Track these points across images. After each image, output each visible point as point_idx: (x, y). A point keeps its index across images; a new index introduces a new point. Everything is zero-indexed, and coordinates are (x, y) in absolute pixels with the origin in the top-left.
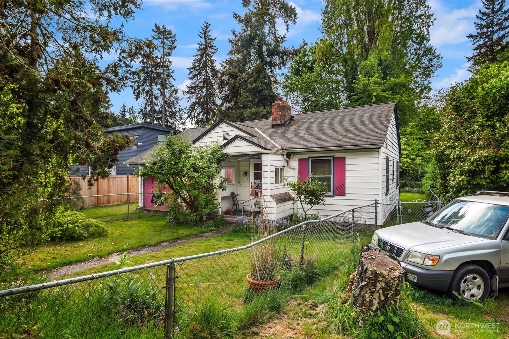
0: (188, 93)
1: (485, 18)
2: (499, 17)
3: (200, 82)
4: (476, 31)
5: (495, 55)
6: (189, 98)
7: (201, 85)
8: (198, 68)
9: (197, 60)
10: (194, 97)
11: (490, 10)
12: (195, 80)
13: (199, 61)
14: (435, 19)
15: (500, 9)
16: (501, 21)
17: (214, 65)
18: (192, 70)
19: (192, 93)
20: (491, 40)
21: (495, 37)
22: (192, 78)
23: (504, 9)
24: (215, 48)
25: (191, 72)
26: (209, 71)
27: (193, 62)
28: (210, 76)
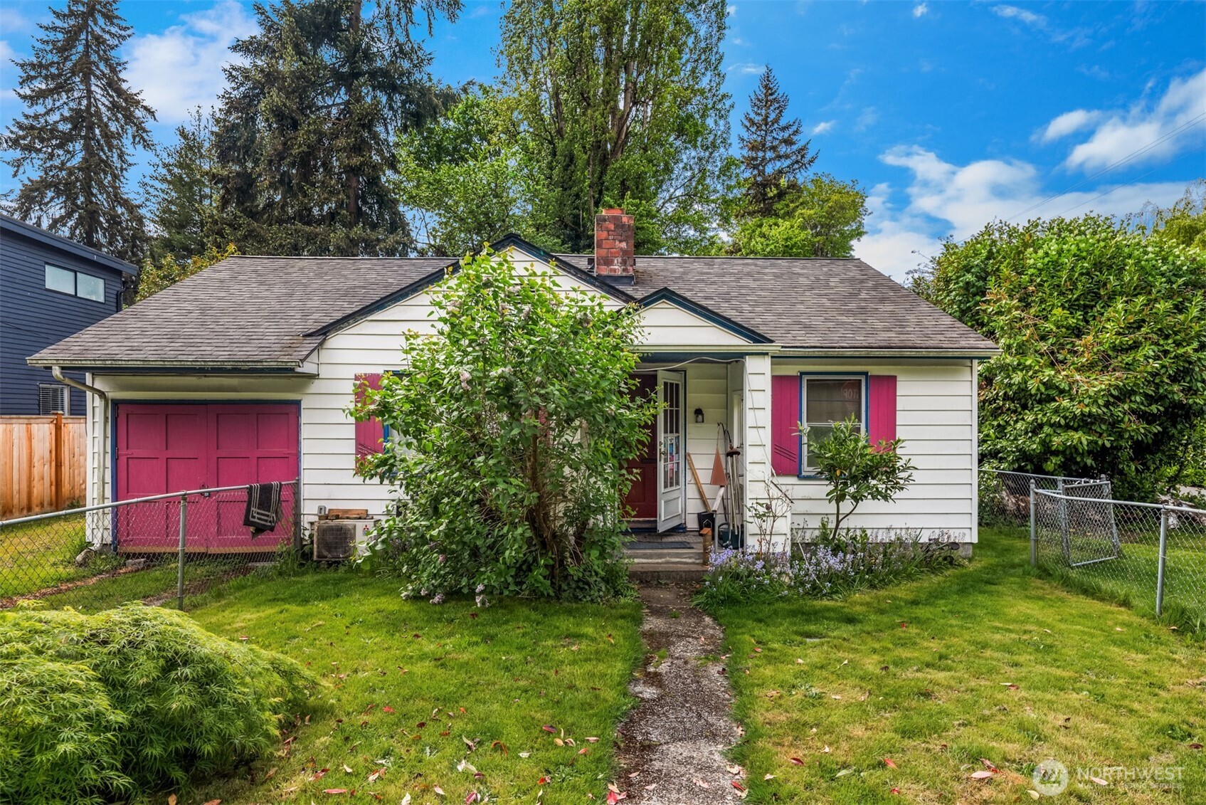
0: (15, 143)
1: (753, 129)
2: (774, 134)
3: (64, 119)
4: (740, 151)
5: (771, 205)
6: (18, 164)
7: (65, 127)
8: (54, 70)
9: (54, 43)
10: (37, 163)
11: (760, 118)
12: (40, 109)
13: (61, 50)
14: (732, 106)
15: (776, 121)
16: (777, 142)
17: (122, 76)
18: (33, 73)
19: (29, 148)
20: (762, 173)
21: (769, 170)
22: (31, 98)
23: (783, 122)
24: (124, 24)
25: (30, 79)
26: (97, 92)
27: (39, 45)
28: (103, 109)
